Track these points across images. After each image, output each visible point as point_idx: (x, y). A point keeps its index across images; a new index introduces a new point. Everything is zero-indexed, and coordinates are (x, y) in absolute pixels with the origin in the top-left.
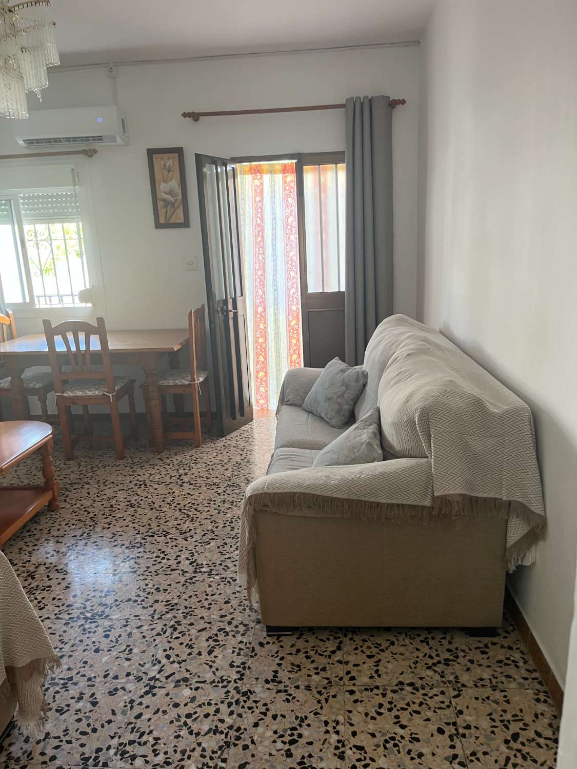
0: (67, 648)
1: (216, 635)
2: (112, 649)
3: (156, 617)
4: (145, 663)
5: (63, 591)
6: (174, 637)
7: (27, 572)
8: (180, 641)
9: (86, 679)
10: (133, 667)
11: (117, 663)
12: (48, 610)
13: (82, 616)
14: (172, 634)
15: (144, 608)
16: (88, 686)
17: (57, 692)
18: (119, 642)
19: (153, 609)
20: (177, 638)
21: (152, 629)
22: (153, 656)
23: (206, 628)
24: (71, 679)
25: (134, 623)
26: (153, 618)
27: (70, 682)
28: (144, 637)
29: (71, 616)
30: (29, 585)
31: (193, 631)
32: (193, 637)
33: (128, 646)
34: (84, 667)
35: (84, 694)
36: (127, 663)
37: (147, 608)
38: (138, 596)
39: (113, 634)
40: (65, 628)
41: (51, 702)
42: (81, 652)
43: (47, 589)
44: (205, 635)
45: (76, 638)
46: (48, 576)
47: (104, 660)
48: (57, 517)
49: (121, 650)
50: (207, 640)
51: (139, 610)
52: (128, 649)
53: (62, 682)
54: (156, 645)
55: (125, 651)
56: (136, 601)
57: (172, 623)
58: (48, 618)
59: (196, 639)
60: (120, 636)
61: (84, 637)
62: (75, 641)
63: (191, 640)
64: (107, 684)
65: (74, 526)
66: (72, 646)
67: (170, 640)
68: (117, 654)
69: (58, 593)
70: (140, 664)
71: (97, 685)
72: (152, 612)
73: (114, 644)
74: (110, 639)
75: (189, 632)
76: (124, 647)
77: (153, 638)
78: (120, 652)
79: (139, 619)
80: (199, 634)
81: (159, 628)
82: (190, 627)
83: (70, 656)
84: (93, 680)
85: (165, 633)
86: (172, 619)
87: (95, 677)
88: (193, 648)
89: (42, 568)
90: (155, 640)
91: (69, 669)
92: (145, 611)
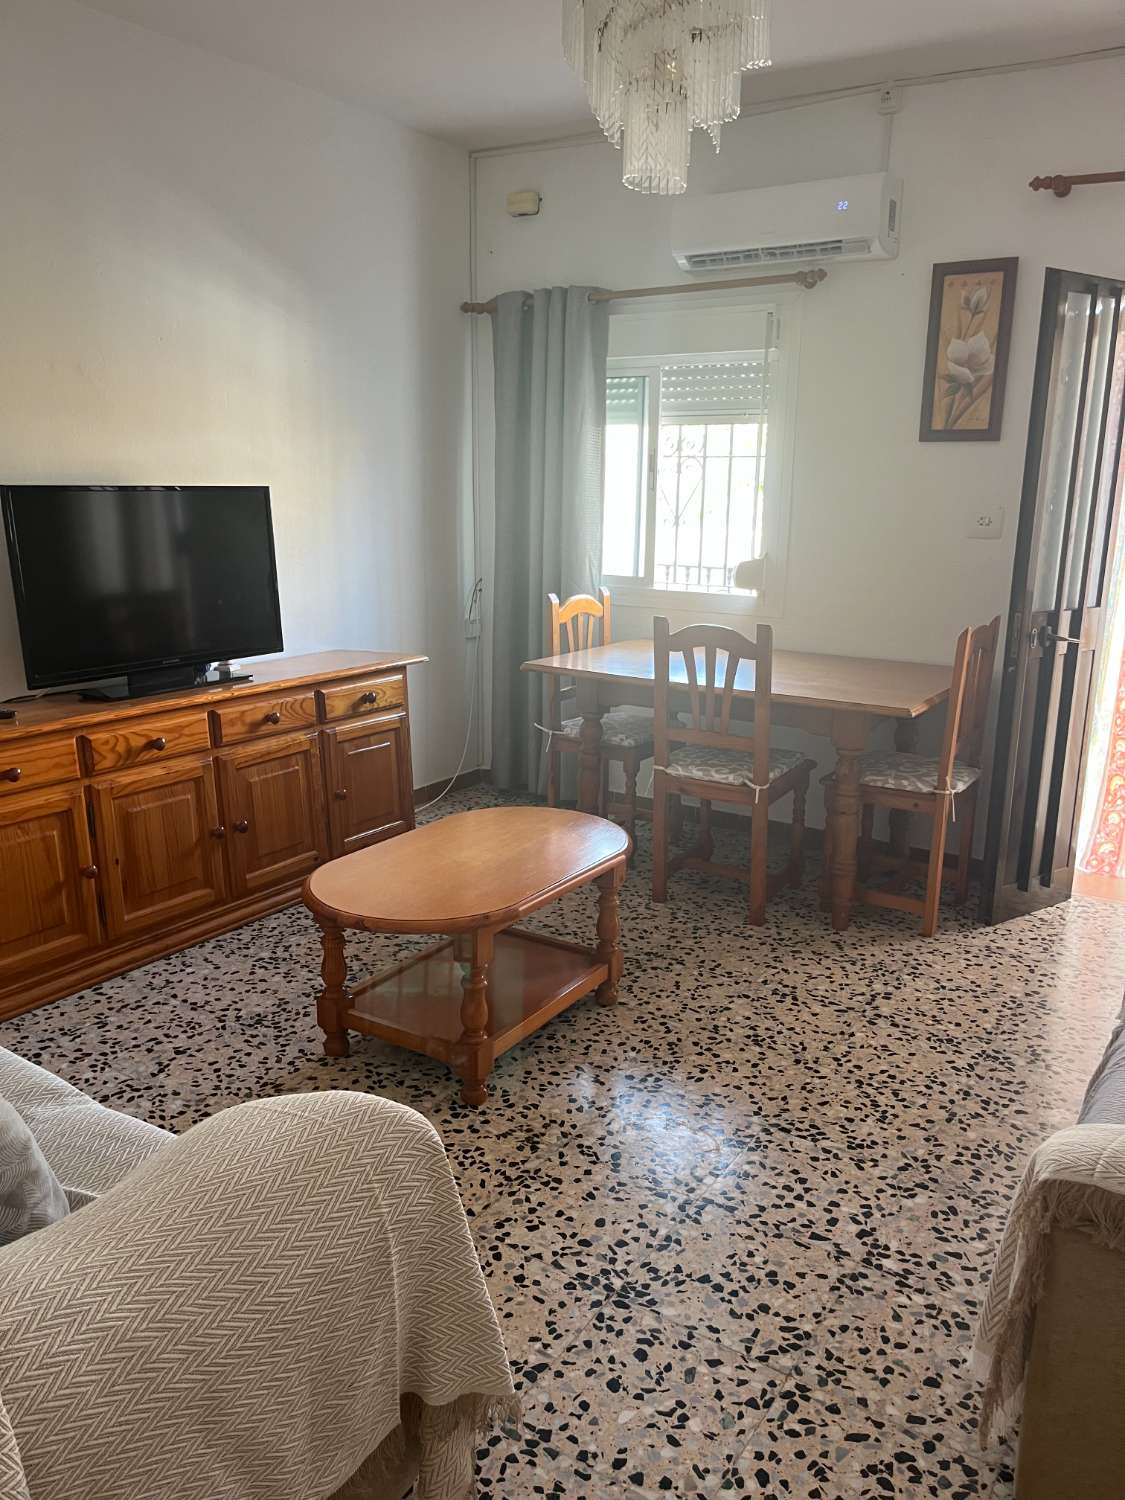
0: (557, 1350)
1: (889, 1467)
2: (646, 1396)
3: (757, 1351)
4: (707, 1471)
5: (581, 1202)
6: (786, 1427)
7: (528, 1131)
8: (802, 1444)
9: (576, 1450)
10: (681, 1468)
11: (648, 1441)
12: (543, 1237)
13: (603, 1281)
14: (783, 1416)
15: (732, 1313)
16: (577, 1472)
17: (512, 1459)
18: (665, 1385)
19: (752, 1326)
20: (793, 1434)
21: (742, 1383)
22: (729, 1458)
23: (867, 1437)
24: (546, 1435)
25: (704, 1345)
26: (748, 1350)
27: (543, 1445)
28: (719, 1396)
29: (582, 1270)
30: (523, 1162)
31: (835, 1433)
32: (832, 1449)
33: (681, 1404)
34: (579, 1417)
35: (563, 1491)
36: (668, 1451)
37: (740, 1317)
38: (727, 1276)
39: (659, 1355)
40: (563, 1295)
41: (494, 1480)
42: (582, 1374)
43: (553, 1184)
44: (861, 1457)
45: (579, 1331)
46: (561, 1155)
47: (625, 1416)
48: (608, 1021)
49: (661, 1409)
50: (864, 1474)
51: (720, 1317)
52: (679, 1412)
53: (528, 1435)
54: (742, 1432)
55: (670, 1414)
56: (718, 1288)
57: (790, 1386)
58: (539, 1256)
59: (839, 1459)
60: (668, 1368)
61: (596, 1337)
62: (576, 1338)
63: (824, 1455)
64: (615, 1488)
65: (633, 1054)
66: (569, 1350)
67: (777, 1433)
68: (652, 1416)
69: (571, 1201)
70: (695, 1468)
71: (594, 1478)
72: (749, 1335)
73: (652, 1385)
74: (646, 1365)
75: (825, 1431)
76: (670, 1404)
77: (737, 1409)
78: (660, 1413)
79: (718, 1340)
80: (846, 1445)
81: (757, 1385)
82: (828, 1417)
83: (559, 1374)
84: (591, 1461)
85: (768, 1404)
86: (790, 1375)
87: (595, 1456)
88: (825, 1479)
89: (556, 1130)
90: (741, 1416)
91: (549, 1408)
92: (734, 1324)
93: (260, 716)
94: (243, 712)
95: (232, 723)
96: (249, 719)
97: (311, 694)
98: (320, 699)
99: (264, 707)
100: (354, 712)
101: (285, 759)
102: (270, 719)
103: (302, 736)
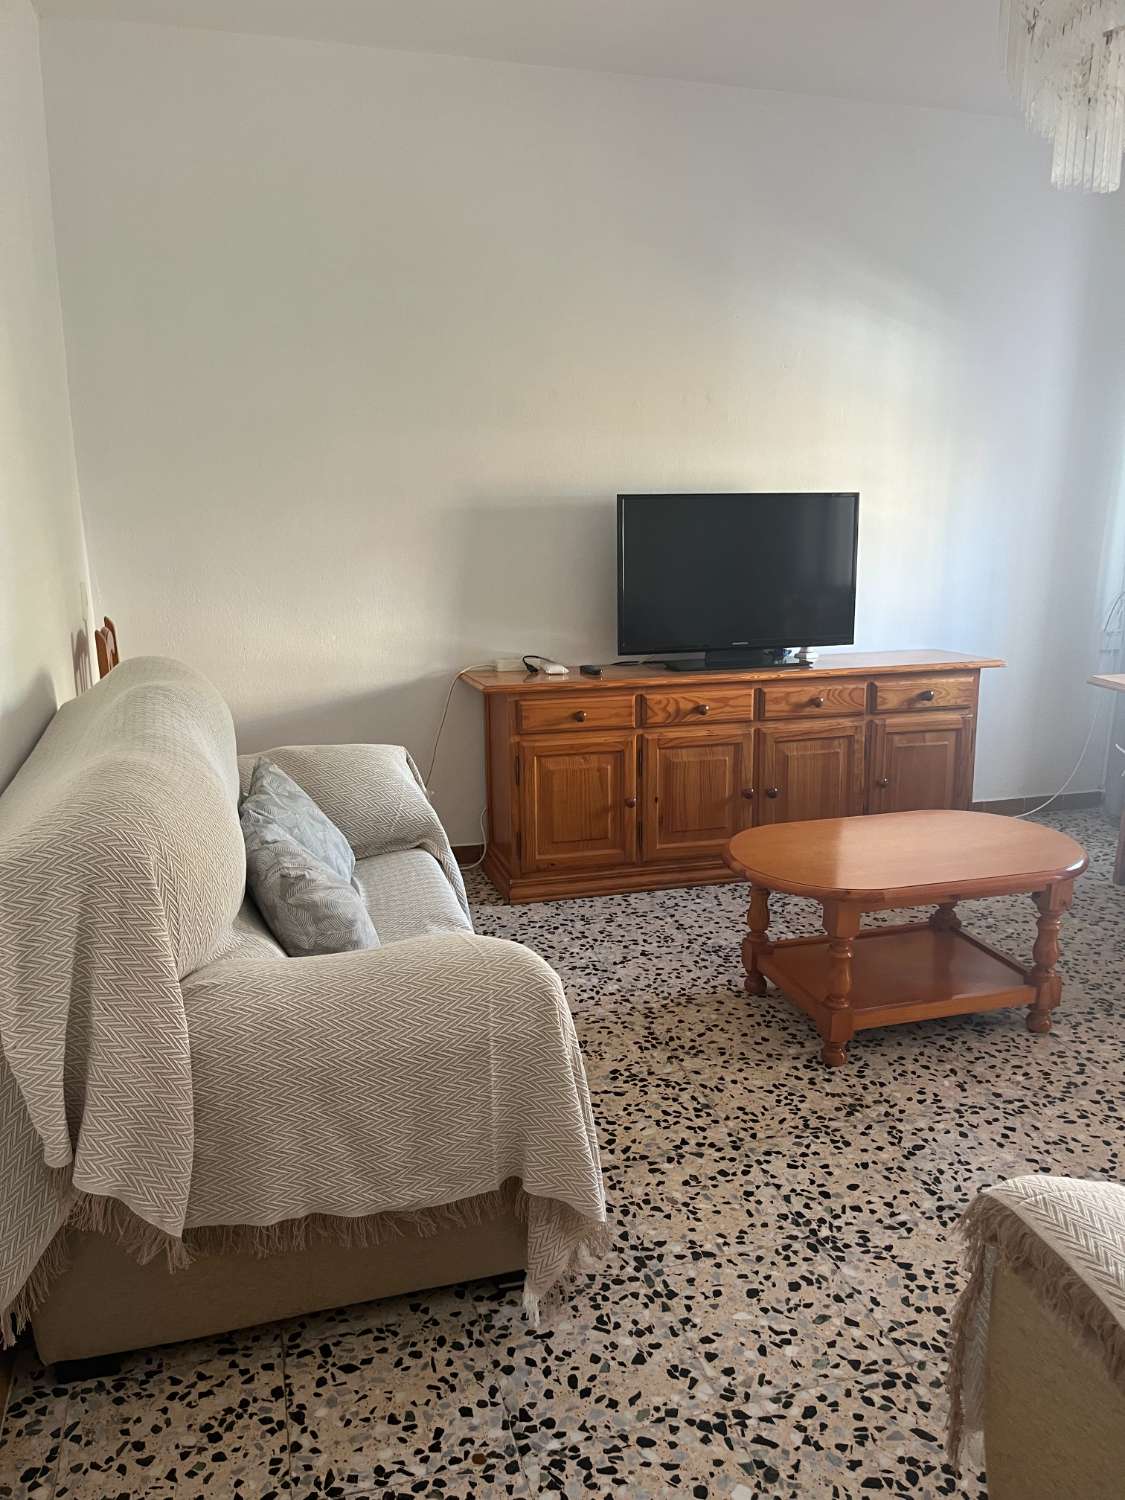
0: (732, 1251)
1: (929, 1469)
2: (771, 1312)
3: (897, 1334)
4: (769, 1383)
5: (852, 1166)
6: (866, 1394)
7: (857, 1099)
8: (866, 1410)
9: (685, 1315)
10: (750, 1370)
11: (743, 1340)
12: (794, 1176)
13: (814, 1226)
14: (874, 1386)
15: (905, 1301)
16: (671, 1328)
17: (635, 1295)
18: (794, 1314)
19: (914, 1316)
20: (869, 1401)
21: (861, 1347)
22: (796, 1385)
23: (935, 1439)
24: (672, 1295)
25: (854, 1308)
26: (892, 1329)
27: (665, 1299)
28: (832, 1344)
29: (805, 1212)
30: (830, 1119)
31: (907, 1422)
32: (891, 1429)
33: (793, 1332)
34: (706, 1298)
35: (651, 1332)
36: (752, 1354)
37: (909, 1305)
38: (929, 1274)
39: (807, 1293)
40: (772, 1220)
41: (611, 1300)
42: (736, 1274)
43: (840, 1145)
44: (915, 1447)
45: (760, 1247)
46: (869, 1127)
47: (741, 1316)
48: (1023, 1043)
49: (775, 1327)
50: (901, 1460)
51: (891, 1298)
52: (788, 1336)
53: (660, 1288)
54: (826, 1376)
55: (777, 1333)
56: (912, 1278)
57: (902, 1371)
58: (778, 1187)
59: (888, 1438)
60: (808, 1306)
61: (770, 1257)
62: (755, 1250)
63: (880, 1429)
64: (689, 1353)
65: (1020, 1078)
66: (741, 1255)
67: (855, 1393)
68: (763, 1327)
69: (843, 1161)
70: (762, 1376)
71: (680, 1339)
72: (903, 1321)
73: (783, 1308)
74: (791, 1295)
75: (899, 1415)
76: (787, 1328)
77: (838, 1360)
78: (771, 1328)
79: (872, 1310)
80: (907, 1434)
81: (874, 1354)
82: (913, 1407)
83: (718, 1266)
84: (687, 1327)
85: (867, 1372)
86: (911, 1364)
87: (694, 1326)
88: (861, 1444)
89: (883, 1108)
90: (836, 1366)
91: (691, 1281)
92: (899, 1307)
93: (805, 699)
94: (788, 694)
95: (776, 701)
96: (794, 699)
97: (864, 686)
98: (873, 691)
99: (811, 691)
100: (909, 707)
101: (828, 739)
102: (814, 702)
103: (847, 722)
